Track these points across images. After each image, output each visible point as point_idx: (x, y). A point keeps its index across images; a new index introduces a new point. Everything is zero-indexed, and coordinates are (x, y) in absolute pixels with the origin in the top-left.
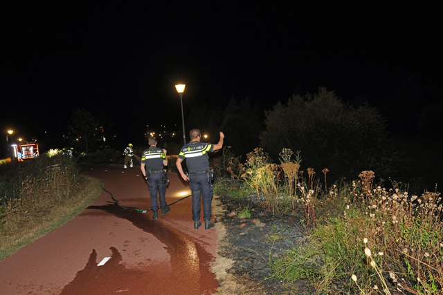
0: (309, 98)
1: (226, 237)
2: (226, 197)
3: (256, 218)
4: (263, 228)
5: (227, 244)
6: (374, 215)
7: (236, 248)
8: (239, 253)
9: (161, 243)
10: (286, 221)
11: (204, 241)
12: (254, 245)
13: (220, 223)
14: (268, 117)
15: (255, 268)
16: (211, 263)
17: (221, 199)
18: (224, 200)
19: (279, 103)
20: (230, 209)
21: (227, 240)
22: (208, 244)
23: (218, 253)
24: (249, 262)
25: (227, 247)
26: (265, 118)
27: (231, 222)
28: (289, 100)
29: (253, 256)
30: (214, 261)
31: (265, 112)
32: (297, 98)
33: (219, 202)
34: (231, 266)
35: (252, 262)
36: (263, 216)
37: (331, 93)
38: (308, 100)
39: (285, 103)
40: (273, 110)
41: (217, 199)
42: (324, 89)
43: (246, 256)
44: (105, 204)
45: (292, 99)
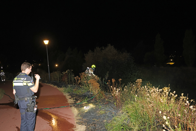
0: (104, 49)
1: (78, 114)
2: (73, 94)
3: (90, 103)
4: (95, 108)
5: (80, 118)
6: (149, 99)
7: (85, 119)
8: (87, 121)
9: (45, 120)
10: (104, 103)
11: (68, 117)
12: (93, 116)
13: (74, 107)
14: (86, 57)
15: (97, 129)
16: (74, 129)
17: (71, 95)
18: (72, 96)
19: (90, 51)
20: (77, 100)
21: (79, 115)
22: (70, 119)
23: (77, 123)
24: (93, 126)
25: (80, 119)
26: (85, 57)
27: (79, 106)
28: (95, 49)
29: (94, 122)
30: (75, 127)
31: (85, 54)
32: (98, 49)
33: (70, 97)
34: (85, 129)
35: (95, 125)
36: (93, 102)
37: (113, 46)
38: (103, 49)
39: (93, 51)
40: (88, 53)
41: (69, 95)
42: (109, 45)
43: (91, 123)
44: (8, 102)
45: (96, 49)
